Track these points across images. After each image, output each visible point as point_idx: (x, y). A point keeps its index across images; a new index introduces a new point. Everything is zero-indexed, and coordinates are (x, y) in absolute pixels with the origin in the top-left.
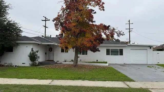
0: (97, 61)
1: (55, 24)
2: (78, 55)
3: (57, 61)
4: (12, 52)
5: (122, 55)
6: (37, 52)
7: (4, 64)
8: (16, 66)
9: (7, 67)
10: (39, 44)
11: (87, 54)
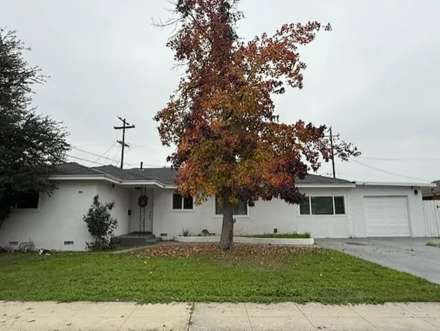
0: (276, 231)
1: (159, 129)
3: (162, 235)
4: (34, 210)
5: (343, 213)
6: (111, 207)
7: (8, 245)
8: (45, 251)
9: (18, 256)
10: (114, 185)
11: (247, 214)
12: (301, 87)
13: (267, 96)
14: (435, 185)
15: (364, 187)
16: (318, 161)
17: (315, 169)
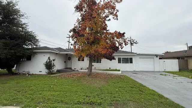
0: (110, 68)
2: (93, 63)
3: (75, 69)
4: (30, 61)
5: (132, 63)
6: (54, 60)
10: (57, 53)
11: (101, 63)
12: (117, 20)
13: (105, 22)
14: (164, 54)
15: (139, 55)
16: (123, 46)
17: (122, 48)
